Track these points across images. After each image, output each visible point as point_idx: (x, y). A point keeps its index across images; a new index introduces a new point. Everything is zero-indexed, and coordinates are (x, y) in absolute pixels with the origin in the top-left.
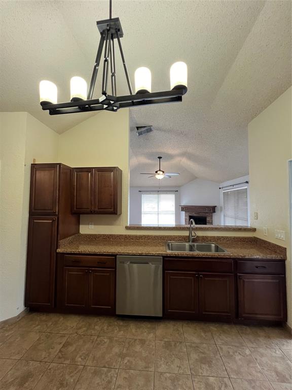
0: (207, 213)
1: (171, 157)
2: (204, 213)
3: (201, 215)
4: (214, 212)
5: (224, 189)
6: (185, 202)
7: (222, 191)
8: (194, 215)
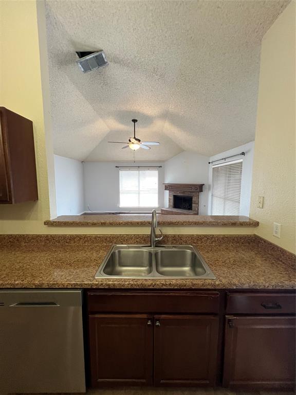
0: (194, 192)
1: (148, 120)
2: (191, 192)
3: (186, 194)
4: (201, 191)
5: (214, 164)
6: (169, 180)
7: (212, 166)
8: (179, 195)
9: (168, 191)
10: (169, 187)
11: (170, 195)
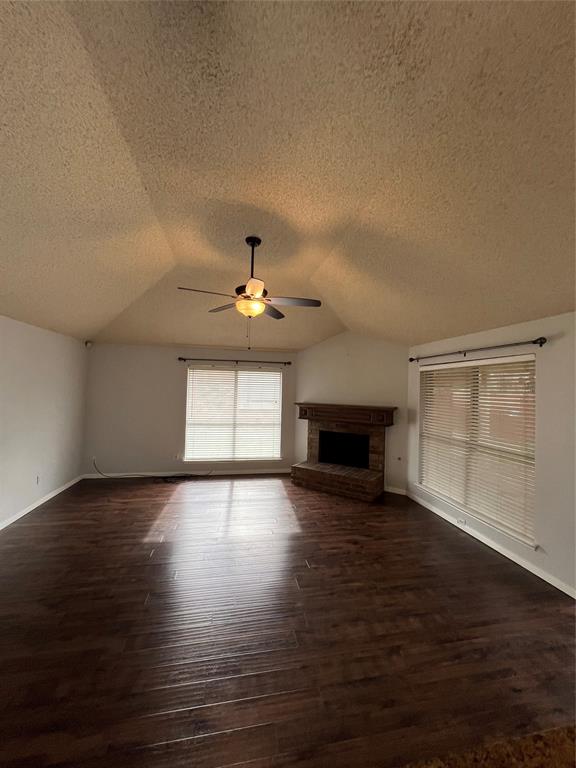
0: (372, 425)
2: (364, 425)
4: (390, 423)
5: (423, 362)
6: (309, 394)
8: (335, 430)
9: (307, 421)
10: (309, 411)
11: (311, 431)
